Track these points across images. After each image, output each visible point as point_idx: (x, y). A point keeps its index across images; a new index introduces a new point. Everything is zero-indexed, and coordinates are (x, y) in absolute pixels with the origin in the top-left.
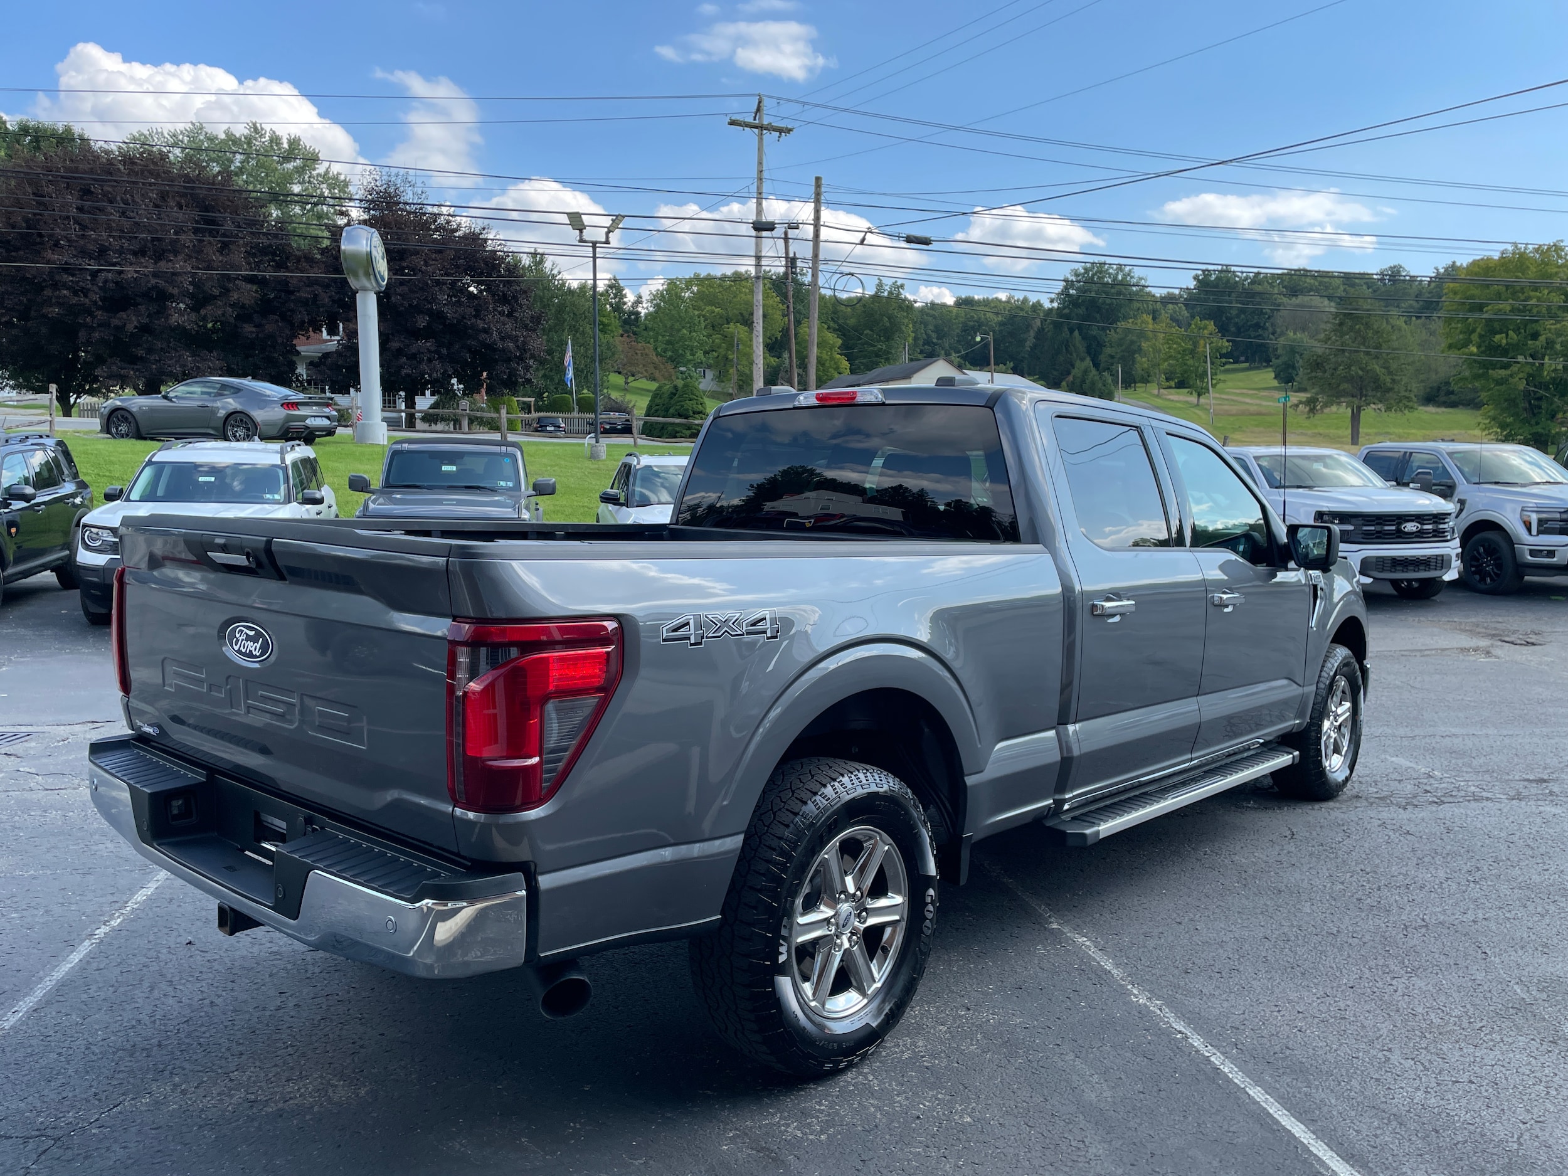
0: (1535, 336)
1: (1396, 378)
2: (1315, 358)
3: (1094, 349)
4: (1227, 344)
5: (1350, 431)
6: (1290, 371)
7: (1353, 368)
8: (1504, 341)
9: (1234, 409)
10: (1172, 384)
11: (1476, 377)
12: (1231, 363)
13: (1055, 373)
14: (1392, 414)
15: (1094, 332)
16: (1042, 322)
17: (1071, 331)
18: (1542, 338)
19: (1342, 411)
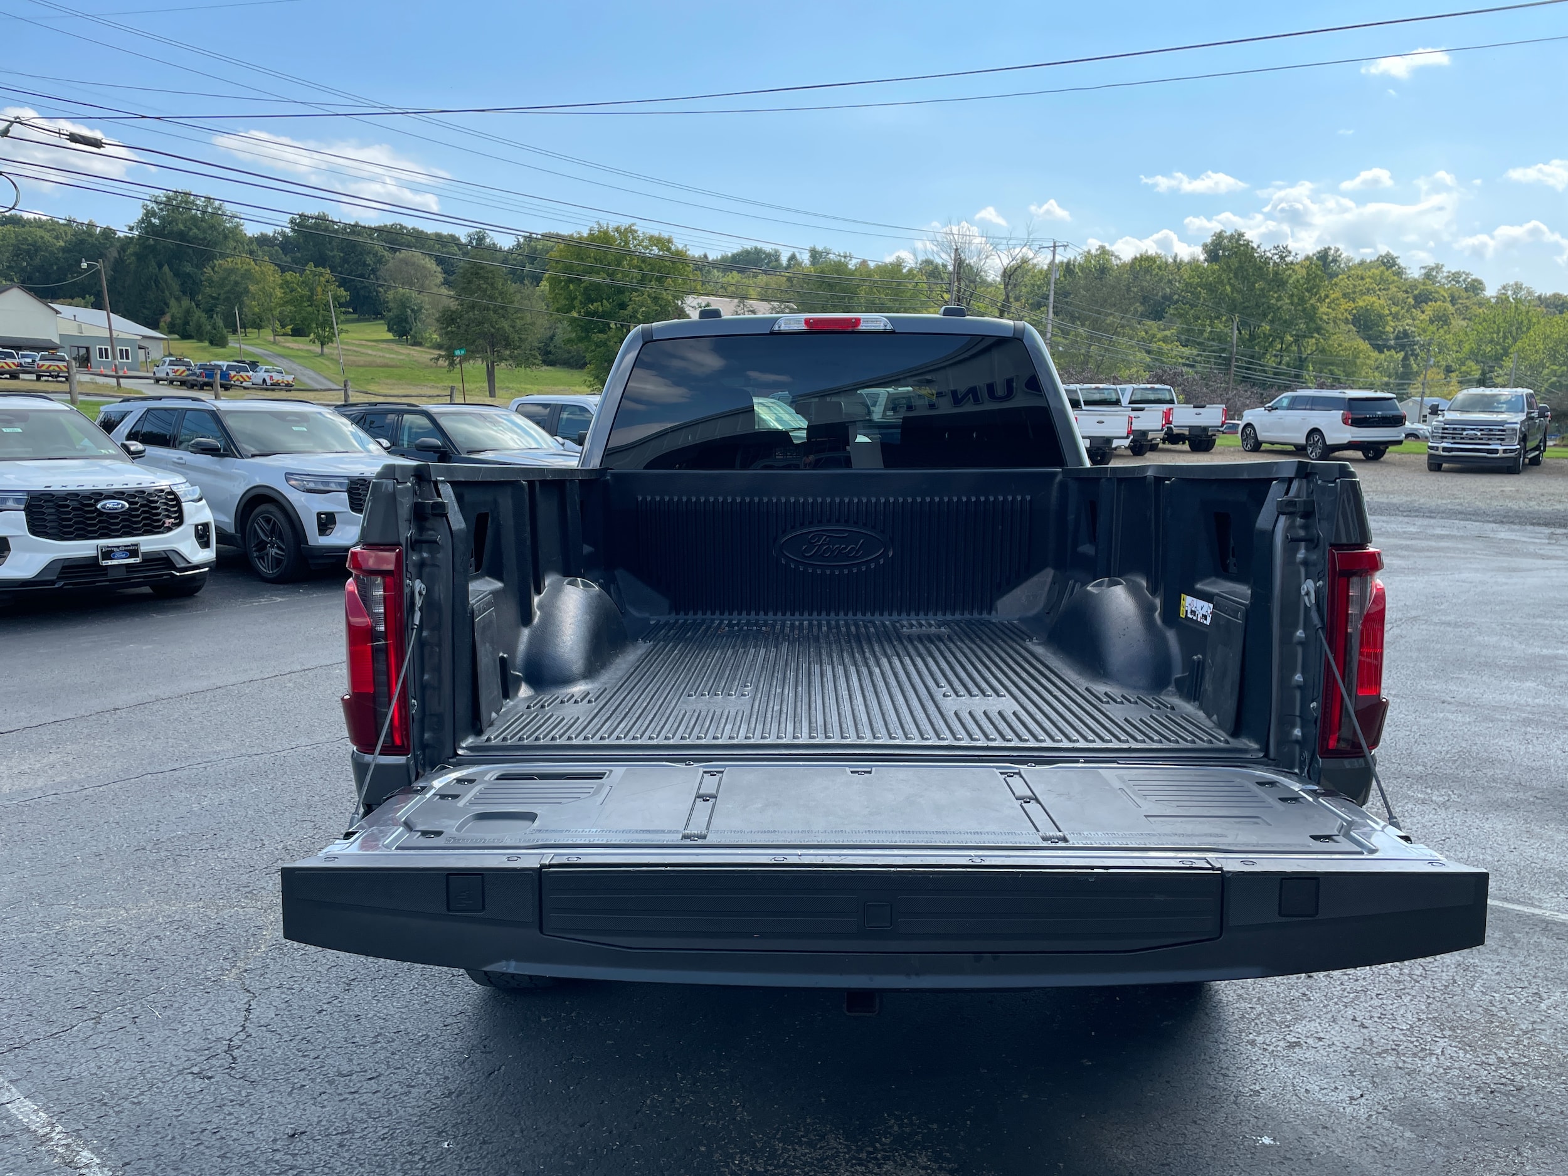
0: (623, 306)
1: (523, 336)
2: (449, 313)
3: (190, 288)
4: (345, 293)
5: (486, 385)
6: (404, 324)
7: (486, 325)
8: (600, 309)
9: (361, 360)
10: (289, 329)
11: (581, 340)
12: (350, 313)
13: (145, 311)
14: (522, 370)
15: (188, 268)
16: (119, 253)
17: (160, 266)
18: (630, 308)
19: (476, 367)
